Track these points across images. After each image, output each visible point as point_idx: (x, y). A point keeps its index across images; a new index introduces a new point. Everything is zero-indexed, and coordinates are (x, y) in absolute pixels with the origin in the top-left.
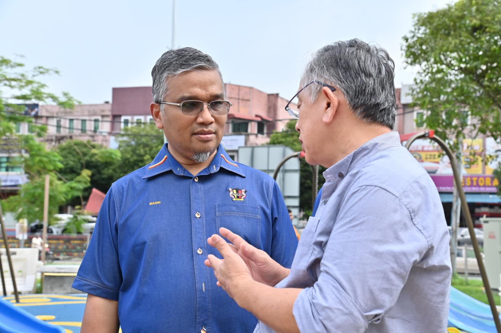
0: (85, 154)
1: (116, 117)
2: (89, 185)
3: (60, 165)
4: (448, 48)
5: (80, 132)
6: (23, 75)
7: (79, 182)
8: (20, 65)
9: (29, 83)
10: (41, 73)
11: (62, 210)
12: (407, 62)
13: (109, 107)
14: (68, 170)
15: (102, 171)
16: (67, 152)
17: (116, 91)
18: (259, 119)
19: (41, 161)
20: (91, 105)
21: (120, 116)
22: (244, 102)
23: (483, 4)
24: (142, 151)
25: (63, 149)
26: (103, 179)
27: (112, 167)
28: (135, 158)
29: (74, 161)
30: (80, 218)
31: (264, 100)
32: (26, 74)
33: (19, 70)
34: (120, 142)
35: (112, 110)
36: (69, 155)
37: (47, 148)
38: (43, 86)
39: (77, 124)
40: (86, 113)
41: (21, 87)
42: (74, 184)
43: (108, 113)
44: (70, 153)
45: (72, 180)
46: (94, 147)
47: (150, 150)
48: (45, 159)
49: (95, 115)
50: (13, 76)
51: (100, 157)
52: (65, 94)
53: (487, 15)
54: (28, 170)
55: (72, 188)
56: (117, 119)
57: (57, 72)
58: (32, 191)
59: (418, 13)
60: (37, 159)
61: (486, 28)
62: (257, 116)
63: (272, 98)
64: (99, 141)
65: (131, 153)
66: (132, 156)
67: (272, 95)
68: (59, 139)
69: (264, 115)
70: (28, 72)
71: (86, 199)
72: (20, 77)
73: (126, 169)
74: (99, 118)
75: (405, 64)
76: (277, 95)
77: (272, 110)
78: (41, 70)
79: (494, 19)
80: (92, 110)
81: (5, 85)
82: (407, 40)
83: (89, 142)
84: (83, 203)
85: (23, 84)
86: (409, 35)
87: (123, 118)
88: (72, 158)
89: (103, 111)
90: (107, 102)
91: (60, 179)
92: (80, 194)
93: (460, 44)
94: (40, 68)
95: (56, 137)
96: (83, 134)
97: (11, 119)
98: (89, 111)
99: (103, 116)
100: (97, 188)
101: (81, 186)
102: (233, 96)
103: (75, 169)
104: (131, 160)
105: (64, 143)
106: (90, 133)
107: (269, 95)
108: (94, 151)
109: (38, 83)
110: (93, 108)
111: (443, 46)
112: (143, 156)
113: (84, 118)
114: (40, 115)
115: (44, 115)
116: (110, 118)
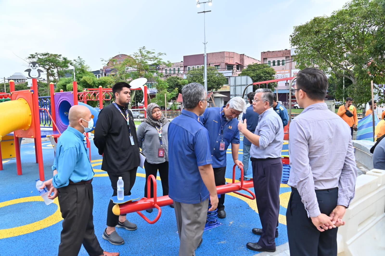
0: (175, 81)
1: (185, 67)
2: (178, 93)
3: (168, 86)
4: (307, 40)
5: (173, 73)
6: (154, 56)
7: (175, 92)
8: (153, 53)
9: (157, 58)
10: (160, 55)
11: (169, 101)
12: (292, 45)
13: (182, 63)
14: (170, 87)
16: (169, 81)
17: (184, 57)
18: (237, 64)
19: (162, 85)
21: (187, 66)
22: (231, 58)
23: (319, 23)
25: (168, 80)
29: (172, 84)
30: (175, 103)
31: (239, 57)
32: (155, 56)
33: (153, 55)
34: (187, 76)
35: (184, 64)
36: (170, 82)
37: (163, 79)
38: (161, 59)
41: (154, 60)
42: (173, 93)
44: (170, 81)
45: (172, 91)
46: (178, 78)
47: (198, 78)
48: (163, 85)
49: (178, 66)
50: (151, 57)
51: (181, 83)
52: (168, 61)
53: (321, 27)
54: (157, 88)
55: (172, 94)
56: (186, 68)
57: (165, 54)
58: (160, 96)
59: (296, 26)
60: (161, 85)
61: (321, 32)
62: (236, 63)
63: (242, 56)
64: (180, 76)
65: (191, 80)
67: (242, 54)
68: (167, 76)
69: (239, 63)
70: (156, 55)
71: (177, 97)
72: (154, 57)
74: (180, 67)
75: (291, 46)
76: (244, 54)
77: (242, 60)
78: (160, 54)
79: (323, 29)
80: (177, 64)
81: (149, 60)
82: (292, 36)
83: (177, 76)
84: (176, 98)
85: (155, 59)
86: (292, 35)
88: (171, 83)
89: (181, 65)
90: (182, 62)
91: (168, 91)
92: (175, 96)
93: (311, 38)
94: (160, 53)
96: (175, 73)
97: (151, 72)
98: (176, 65)
99: (181, 67)
101: (175, 93)
102: (227, 56)
103: (173, 87)
105: (168, 78)
106: (177, 73)
107: (240, 55)
108: (179, 81)
109: (159, 58)
111: (305, 39)
113: (174, 68)
114: (160, 68)
115: (161, 68)
116: (183, 67)
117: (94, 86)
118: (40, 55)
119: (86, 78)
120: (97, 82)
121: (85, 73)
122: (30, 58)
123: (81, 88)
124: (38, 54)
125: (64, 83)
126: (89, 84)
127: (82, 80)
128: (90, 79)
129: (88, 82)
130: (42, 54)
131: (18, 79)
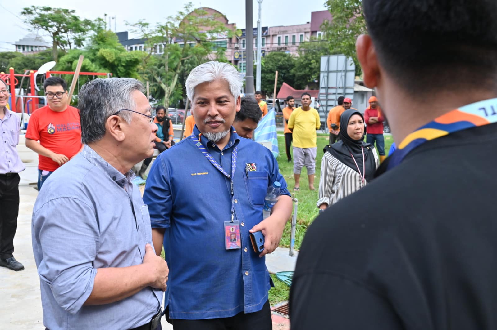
0: (279, 61)
1: (313, 33)
5: (292, 44)
13: (309, 26)
14: (269, 71)
15: (290, 71)
17: (313, 14)
20: (299, 25)
21: (316, 32)
24: (310, 57)
26: (290, 76)
27: (294, 68)
28: (306, 62)
29: (272, 65)
35: (311, 28)
39: (290, 40)
40: (295, 31)
43: (309, 30)
44: (270, 60)
47: (316, 56)
49: (300, 32)
65: (304, 59)
66: (305, 61)
73: (301, 69)
74: (303, 34)
80: (299, 29)
87: (318, 33)
88: (271, 64)
89: (305, 29)
90: (308, 23)
95: (277, 48)
96: (293, 46)
98: (297, 30)
99: (305, 33)
100: (286, 82)
103: (273, 70)
104: (304, 63)
106: (297, 44)
110: (300, 27)
112: (311, 60)
113: (294, 34)
114: (268, 34)
115: (271, 34)
116: (310, 33)
117: (120, 65)
118: (40, 9)
119: (105, 52)
120: (124, 60)
121: (106, 43)
122: (24, 13)
123: (96, 68)
124: (37, 8)
125: (70, 59)
126: (108, 62)
127: (98, 54)
128: (110, 54)
129: (108, 59)
130: (43, 7)
131: (32, 46)
